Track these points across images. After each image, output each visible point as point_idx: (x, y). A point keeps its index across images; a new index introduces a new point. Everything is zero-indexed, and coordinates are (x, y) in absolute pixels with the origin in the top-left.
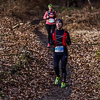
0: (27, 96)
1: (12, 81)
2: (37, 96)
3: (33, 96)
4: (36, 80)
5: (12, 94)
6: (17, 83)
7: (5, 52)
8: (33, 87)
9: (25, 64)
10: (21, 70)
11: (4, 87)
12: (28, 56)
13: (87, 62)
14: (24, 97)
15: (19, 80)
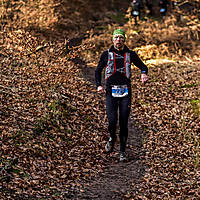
0: (64, 176)
1: (36, 149)
2: (82, 176)
3: (75, 176)
4: (79, 148)
5: (37, 170)
6: (45, 152)
7: (21, 95)
8: (73, 161)
9: (59, 119)
10: (51, 128)
11: (22, 158)
12: (64, 105)
13: (173, 118)
14: (58, 177)
15: (48, 147)
